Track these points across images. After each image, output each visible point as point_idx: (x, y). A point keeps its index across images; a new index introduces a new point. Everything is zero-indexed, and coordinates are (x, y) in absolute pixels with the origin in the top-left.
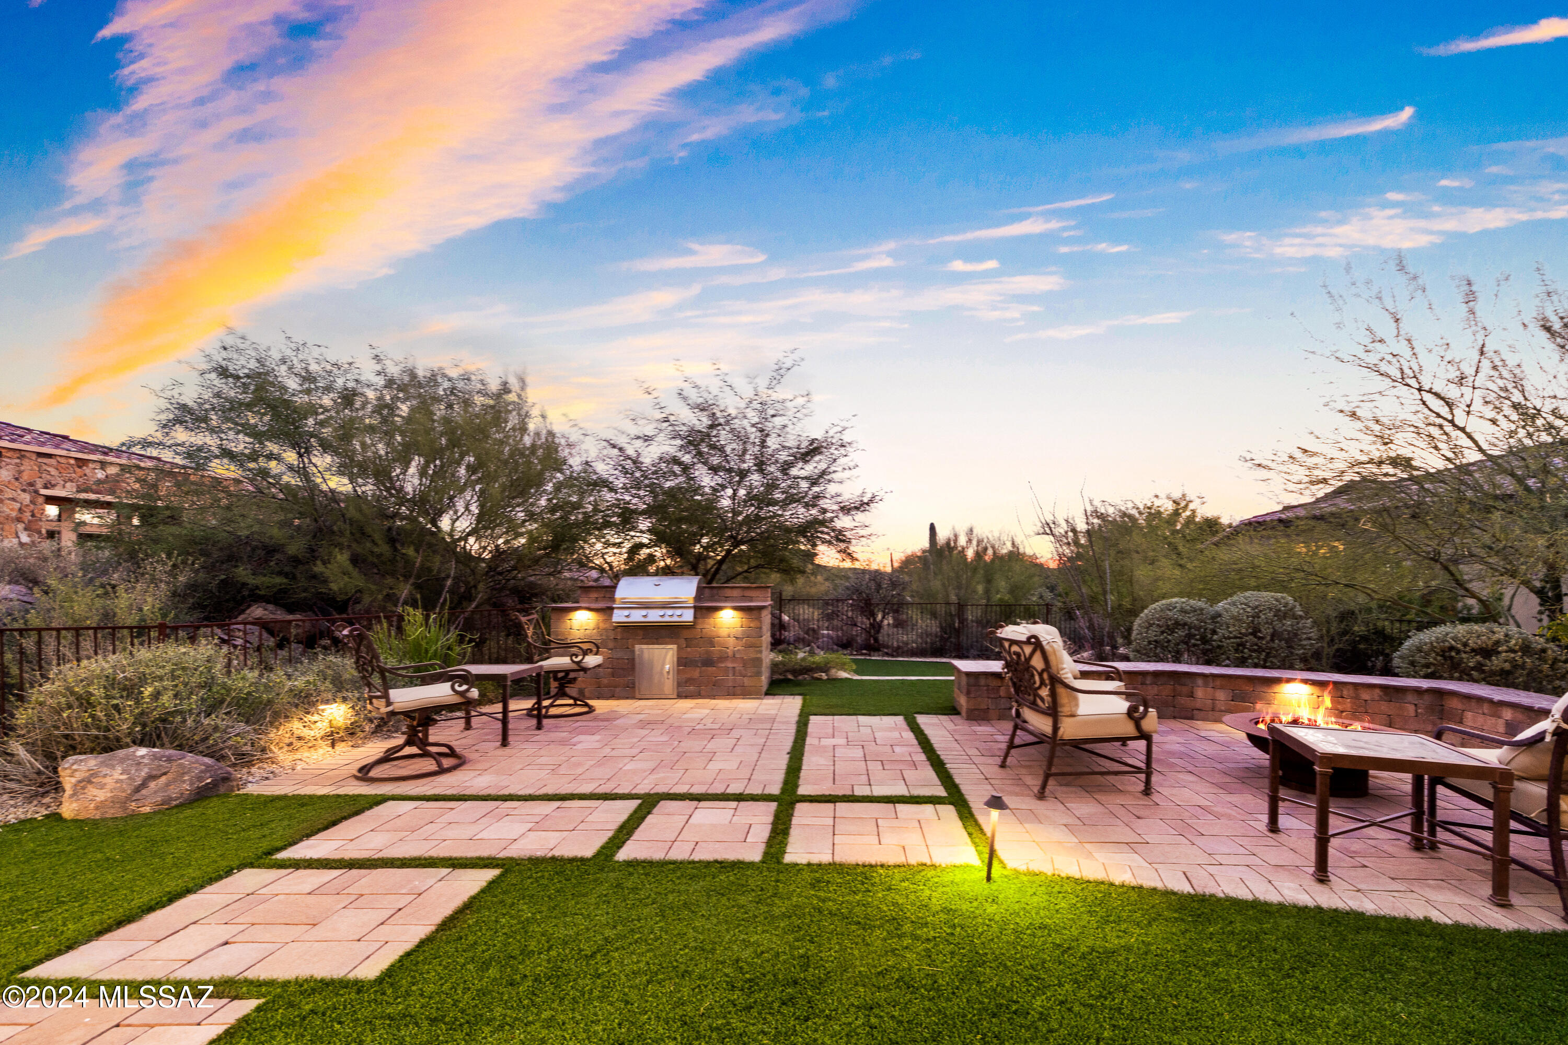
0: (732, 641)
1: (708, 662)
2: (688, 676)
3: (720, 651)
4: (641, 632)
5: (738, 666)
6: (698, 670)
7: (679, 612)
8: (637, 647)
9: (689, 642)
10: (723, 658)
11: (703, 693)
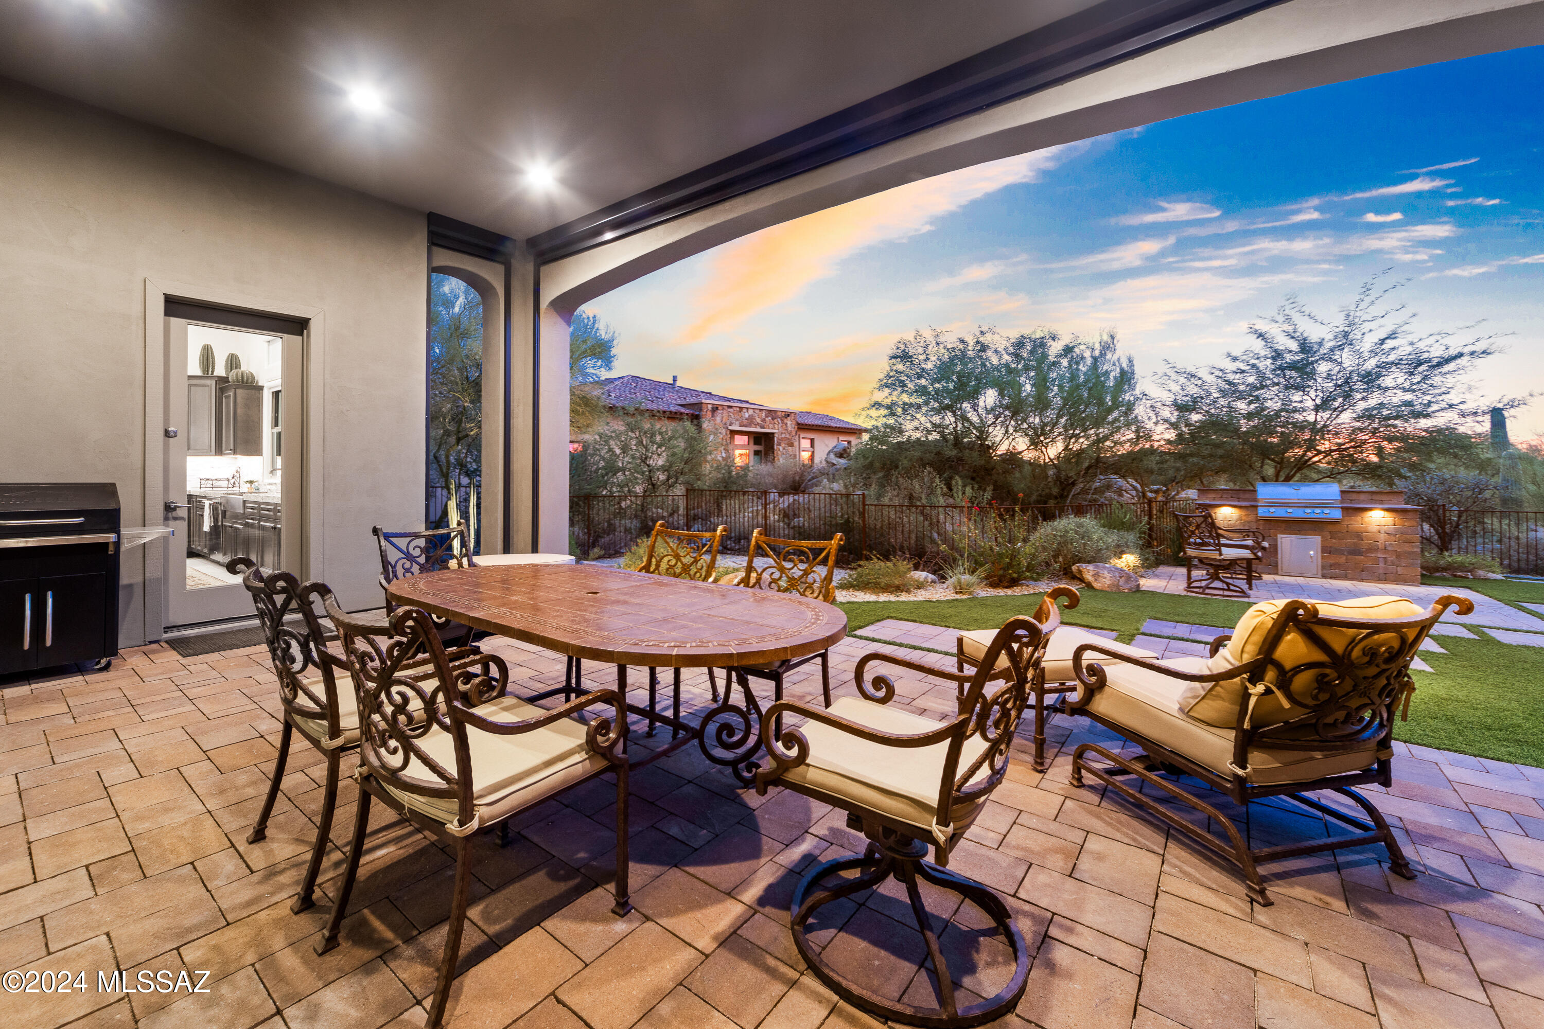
0: (1382, 537)
1: (1356, 551)
2: (1332, 561)
3: (1370, 544)
4: (1284, 525)
5: (1391, 558)
6: (1344, 558)
7: (1327, 511)
8: (1279, 536)
9: (1333, 535)
10: (1373, 549)
11: (1349, 576)
